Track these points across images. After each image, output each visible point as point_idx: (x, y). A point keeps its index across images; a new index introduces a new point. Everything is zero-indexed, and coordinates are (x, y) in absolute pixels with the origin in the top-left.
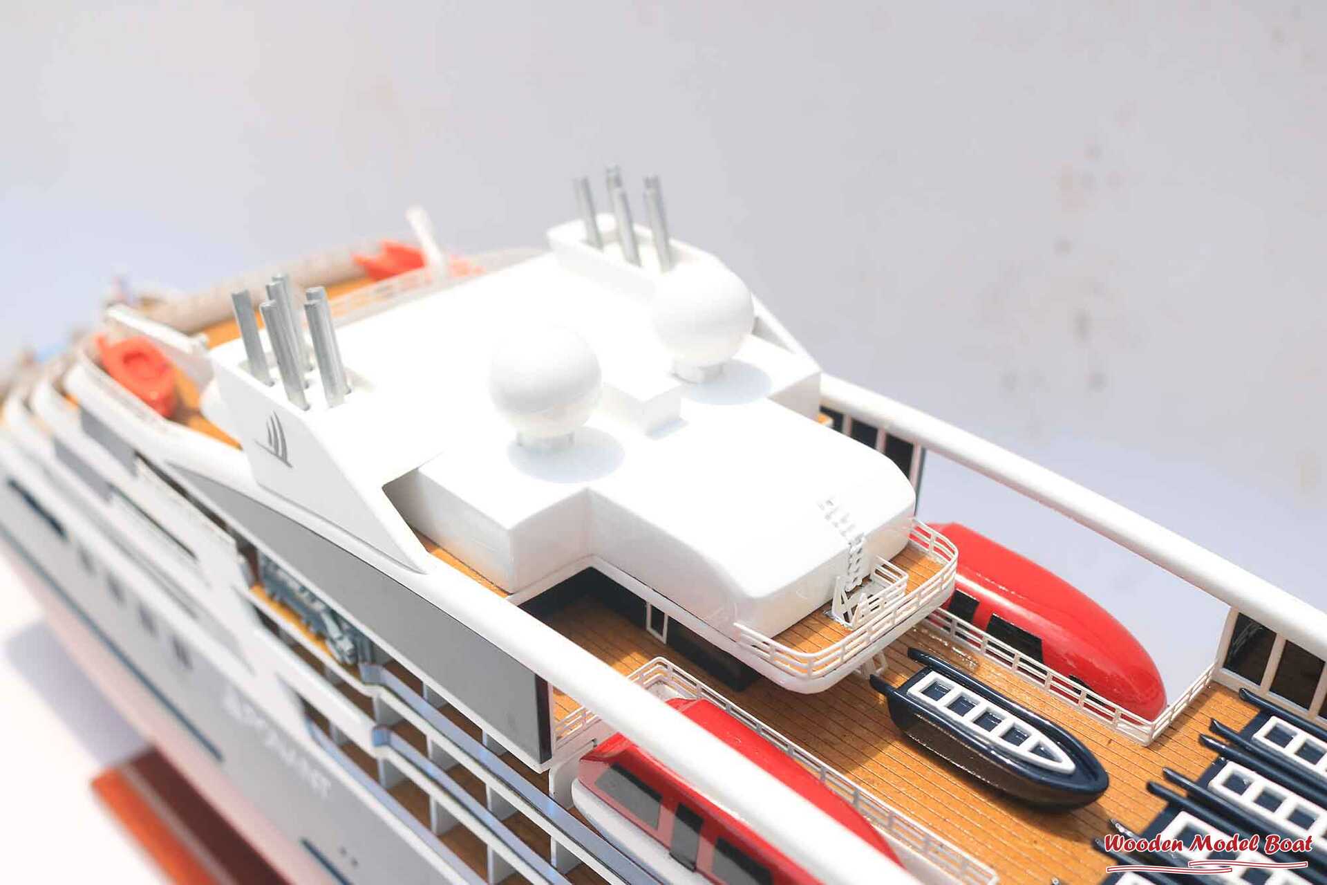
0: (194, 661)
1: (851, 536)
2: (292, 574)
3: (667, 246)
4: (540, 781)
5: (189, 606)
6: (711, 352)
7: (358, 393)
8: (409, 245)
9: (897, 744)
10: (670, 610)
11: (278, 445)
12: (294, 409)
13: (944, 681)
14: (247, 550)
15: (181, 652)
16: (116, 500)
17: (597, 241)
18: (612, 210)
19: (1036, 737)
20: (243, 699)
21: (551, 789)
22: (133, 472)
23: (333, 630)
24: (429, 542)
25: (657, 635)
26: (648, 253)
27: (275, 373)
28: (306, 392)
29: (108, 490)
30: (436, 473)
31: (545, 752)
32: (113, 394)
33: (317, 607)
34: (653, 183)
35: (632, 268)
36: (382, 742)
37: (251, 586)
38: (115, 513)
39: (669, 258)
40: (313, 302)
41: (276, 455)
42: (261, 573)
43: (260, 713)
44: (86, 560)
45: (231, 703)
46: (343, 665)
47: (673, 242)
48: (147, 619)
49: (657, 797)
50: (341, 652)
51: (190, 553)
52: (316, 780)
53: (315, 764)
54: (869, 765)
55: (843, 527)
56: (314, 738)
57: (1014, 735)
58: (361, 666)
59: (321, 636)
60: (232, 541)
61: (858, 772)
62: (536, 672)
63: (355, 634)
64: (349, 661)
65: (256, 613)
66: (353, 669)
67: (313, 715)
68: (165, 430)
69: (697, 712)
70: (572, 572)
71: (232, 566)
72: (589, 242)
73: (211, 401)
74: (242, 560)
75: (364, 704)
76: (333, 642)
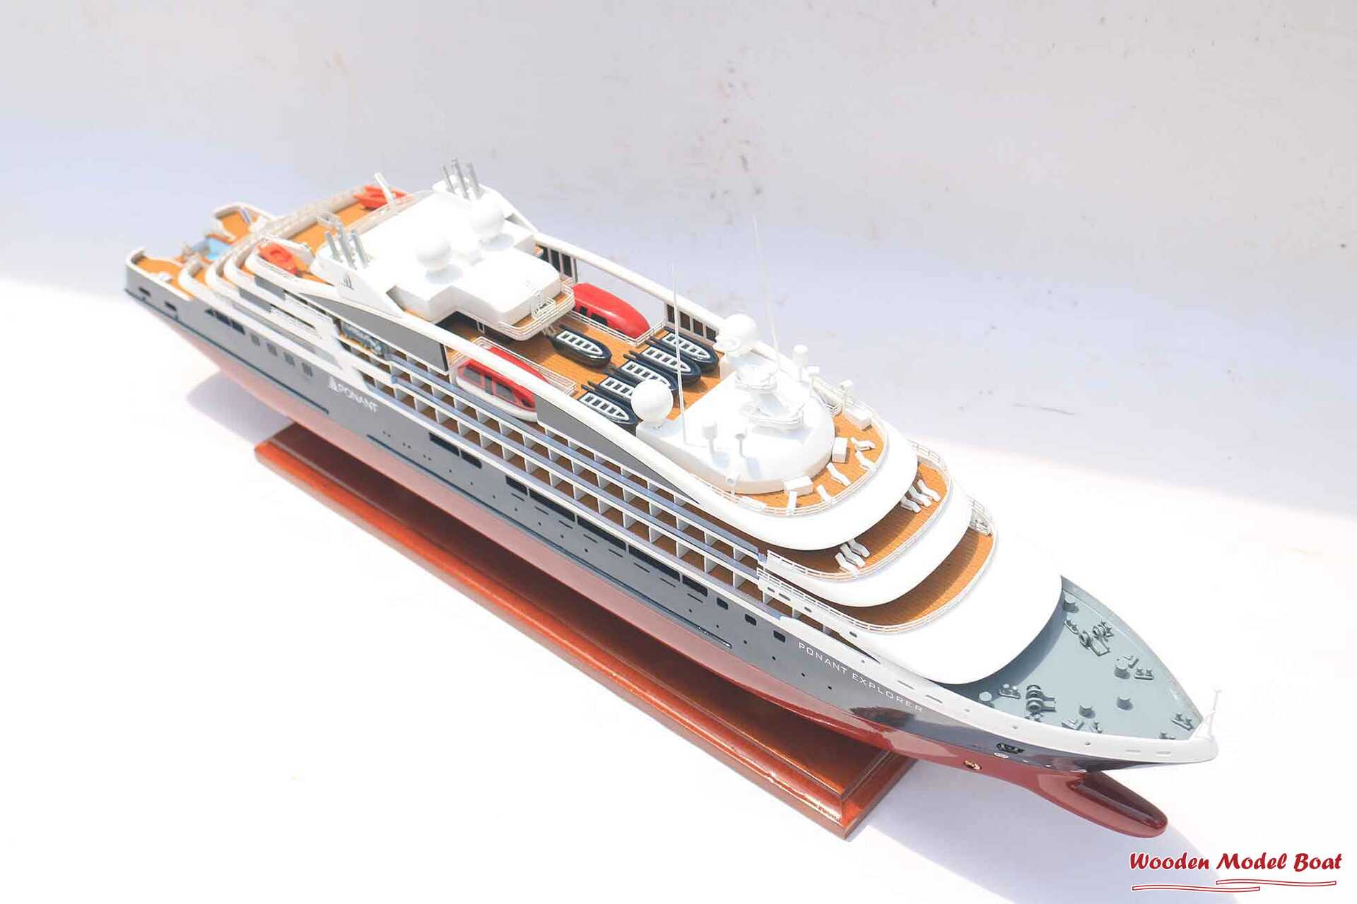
0: (314, 371)
1: (535, 291)
2: (355, 327)
3: (478, 186)
4: (446, 379)
5: (311, 348)
6: (492, 234)
7: (372, 261)
8: (376, 187)
9: (557, 355)
10: (484, 322)
11: (348, 283)
12: (351, 270)
13: (568, 333)
14: (337, 321)
15: (308, 369)
16: (273, 309)
17: (451, 189)
18: (453, 173)
19: (593, 346)
20: (338, 381)
21: (451, 381)
22: (284, 299)
23: (373, 344)
24: (403, 309)
25: (480, 330)
26: (471, 191)
27: (343, 257)
28: (355, 263)
29: (269, 307)
30: (404, 286)
31: (447, 369)
32: (272, 269)
33: (366, 338)
34: (470, 166)
35: (466, 201)
36: (395, 382)
37: (340, 334)
38: (274, 317)
39: (479, 193)
40: (354, 234)
41: (347, 286)
42: (342, 329)
43: (346, 385)
44: (256, 339)
45: (333, 385)
46: (378, 356)
47: (480, 185)
48: (290, 358)
49: (479, 374)
50: (377, 351)
51: (311, 326)
52: (372, 406)
53: (370, 399)
54: (546, 361)
55: (533, 288)
56: (369, 389)
57: (587, 346)
58: (385, 355)
59: (368, 348)
60: (331, 319)
61: (543, 364)
62: (440, 342)
63: (381, 344)
64: (380, 353)
65: (340, 345)
66: (382, 356)
67: (368, 379)
68: (297, 281)
69: (494, 350)
70: (450, 313)
71: (332, 328)
72: (448, 190)
73: (315, 268)
74: (335, 326)
75: (385, 368)
76: (373, 348)
